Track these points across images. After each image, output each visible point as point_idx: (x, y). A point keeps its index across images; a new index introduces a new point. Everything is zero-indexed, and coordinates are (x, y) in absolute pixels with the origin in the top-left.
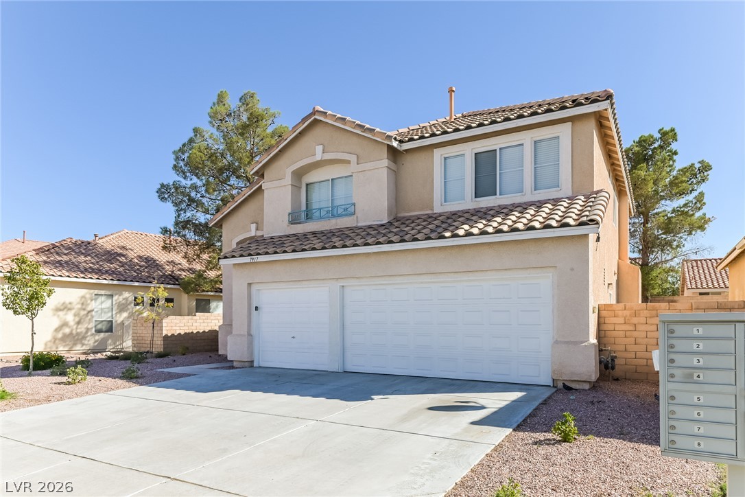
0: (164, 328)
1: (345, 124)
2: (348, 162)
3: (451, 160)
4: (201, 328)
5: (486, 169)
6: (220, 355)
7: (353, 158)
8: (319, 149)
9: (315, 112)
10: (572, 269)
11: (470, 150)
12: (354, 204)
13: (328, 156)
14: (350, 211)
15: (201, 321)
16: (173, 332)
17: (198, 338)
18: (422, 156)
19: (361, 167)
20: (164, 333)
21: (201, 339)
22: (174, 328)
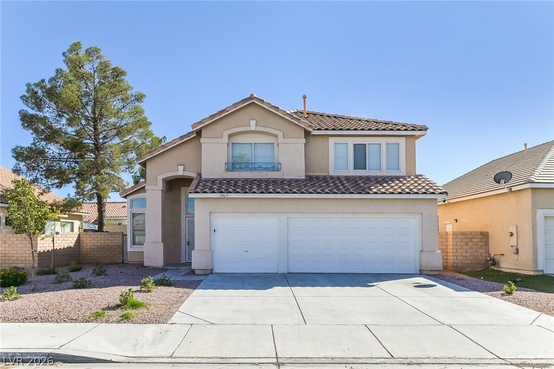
0: (38, 246)
1: (278, 111)
2: (276, 136)
3: (339, 145)
4: (63, 245)
5: (360, 154)
6: (145, 267)
7: (280, 134)
8: (253, 123)
9: (252, 97)
10: (430, 215)
11: (351, 141)
12: (280, 164)
13: (259, 129)
14: (276, 168)
15: (62, 239)
16: (44, 249)
17: (60, 254)
18: (321, 140)
19: (286, 140)
20: (39, 249)
21: (62, 255)
22: (45, 245)
